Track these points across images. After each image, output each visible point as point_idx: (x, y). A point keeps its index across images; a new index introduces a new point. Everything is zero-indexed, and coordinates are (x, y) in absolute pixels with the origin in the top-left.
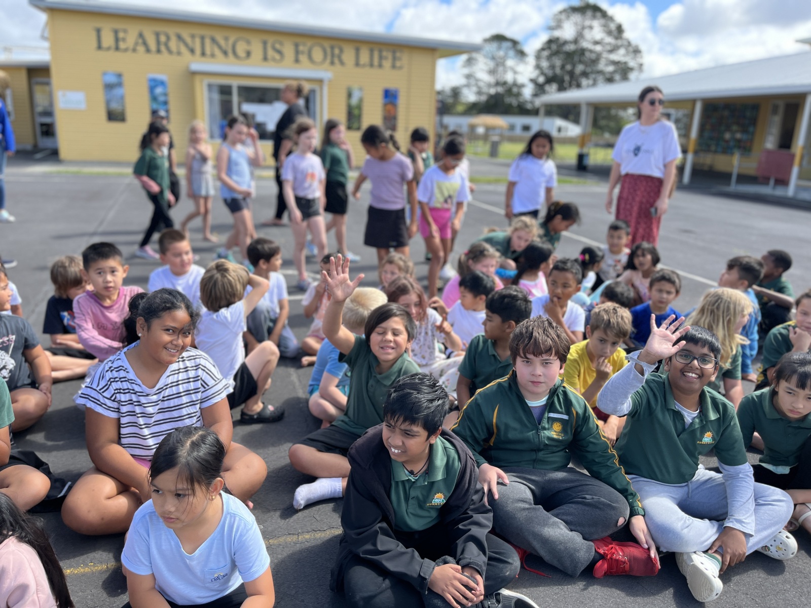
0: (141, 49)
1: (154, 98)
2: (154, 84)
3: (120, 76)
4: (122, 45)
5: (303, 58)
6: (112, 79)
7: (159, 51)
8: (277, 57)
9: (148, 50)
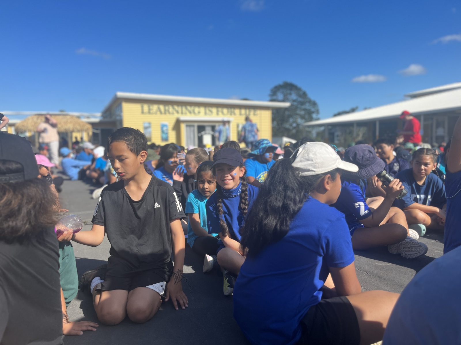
0: (158, 113)
1: (163, 132)
2: (163, 126)
3: (150, 123)
4: (151, 112)
5: (220, 113)
6: (147, 125)
7: (165, 113)
8: (210, 113)
9: (161, 113)
